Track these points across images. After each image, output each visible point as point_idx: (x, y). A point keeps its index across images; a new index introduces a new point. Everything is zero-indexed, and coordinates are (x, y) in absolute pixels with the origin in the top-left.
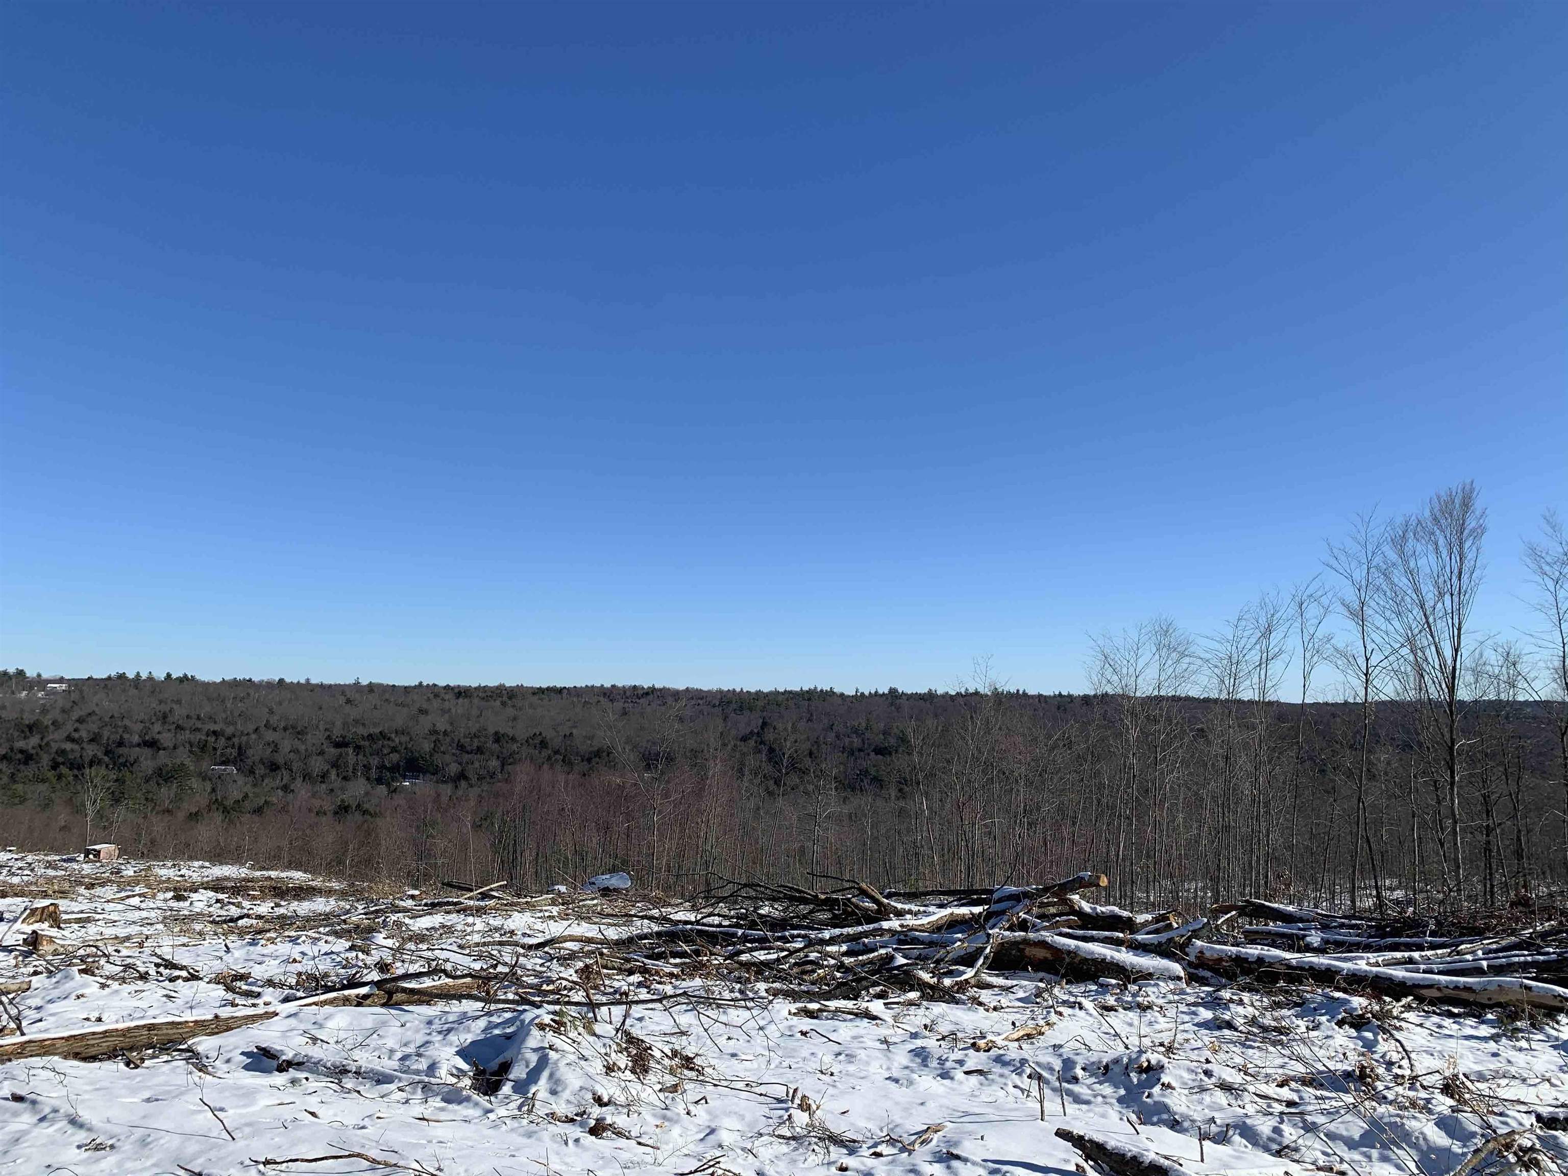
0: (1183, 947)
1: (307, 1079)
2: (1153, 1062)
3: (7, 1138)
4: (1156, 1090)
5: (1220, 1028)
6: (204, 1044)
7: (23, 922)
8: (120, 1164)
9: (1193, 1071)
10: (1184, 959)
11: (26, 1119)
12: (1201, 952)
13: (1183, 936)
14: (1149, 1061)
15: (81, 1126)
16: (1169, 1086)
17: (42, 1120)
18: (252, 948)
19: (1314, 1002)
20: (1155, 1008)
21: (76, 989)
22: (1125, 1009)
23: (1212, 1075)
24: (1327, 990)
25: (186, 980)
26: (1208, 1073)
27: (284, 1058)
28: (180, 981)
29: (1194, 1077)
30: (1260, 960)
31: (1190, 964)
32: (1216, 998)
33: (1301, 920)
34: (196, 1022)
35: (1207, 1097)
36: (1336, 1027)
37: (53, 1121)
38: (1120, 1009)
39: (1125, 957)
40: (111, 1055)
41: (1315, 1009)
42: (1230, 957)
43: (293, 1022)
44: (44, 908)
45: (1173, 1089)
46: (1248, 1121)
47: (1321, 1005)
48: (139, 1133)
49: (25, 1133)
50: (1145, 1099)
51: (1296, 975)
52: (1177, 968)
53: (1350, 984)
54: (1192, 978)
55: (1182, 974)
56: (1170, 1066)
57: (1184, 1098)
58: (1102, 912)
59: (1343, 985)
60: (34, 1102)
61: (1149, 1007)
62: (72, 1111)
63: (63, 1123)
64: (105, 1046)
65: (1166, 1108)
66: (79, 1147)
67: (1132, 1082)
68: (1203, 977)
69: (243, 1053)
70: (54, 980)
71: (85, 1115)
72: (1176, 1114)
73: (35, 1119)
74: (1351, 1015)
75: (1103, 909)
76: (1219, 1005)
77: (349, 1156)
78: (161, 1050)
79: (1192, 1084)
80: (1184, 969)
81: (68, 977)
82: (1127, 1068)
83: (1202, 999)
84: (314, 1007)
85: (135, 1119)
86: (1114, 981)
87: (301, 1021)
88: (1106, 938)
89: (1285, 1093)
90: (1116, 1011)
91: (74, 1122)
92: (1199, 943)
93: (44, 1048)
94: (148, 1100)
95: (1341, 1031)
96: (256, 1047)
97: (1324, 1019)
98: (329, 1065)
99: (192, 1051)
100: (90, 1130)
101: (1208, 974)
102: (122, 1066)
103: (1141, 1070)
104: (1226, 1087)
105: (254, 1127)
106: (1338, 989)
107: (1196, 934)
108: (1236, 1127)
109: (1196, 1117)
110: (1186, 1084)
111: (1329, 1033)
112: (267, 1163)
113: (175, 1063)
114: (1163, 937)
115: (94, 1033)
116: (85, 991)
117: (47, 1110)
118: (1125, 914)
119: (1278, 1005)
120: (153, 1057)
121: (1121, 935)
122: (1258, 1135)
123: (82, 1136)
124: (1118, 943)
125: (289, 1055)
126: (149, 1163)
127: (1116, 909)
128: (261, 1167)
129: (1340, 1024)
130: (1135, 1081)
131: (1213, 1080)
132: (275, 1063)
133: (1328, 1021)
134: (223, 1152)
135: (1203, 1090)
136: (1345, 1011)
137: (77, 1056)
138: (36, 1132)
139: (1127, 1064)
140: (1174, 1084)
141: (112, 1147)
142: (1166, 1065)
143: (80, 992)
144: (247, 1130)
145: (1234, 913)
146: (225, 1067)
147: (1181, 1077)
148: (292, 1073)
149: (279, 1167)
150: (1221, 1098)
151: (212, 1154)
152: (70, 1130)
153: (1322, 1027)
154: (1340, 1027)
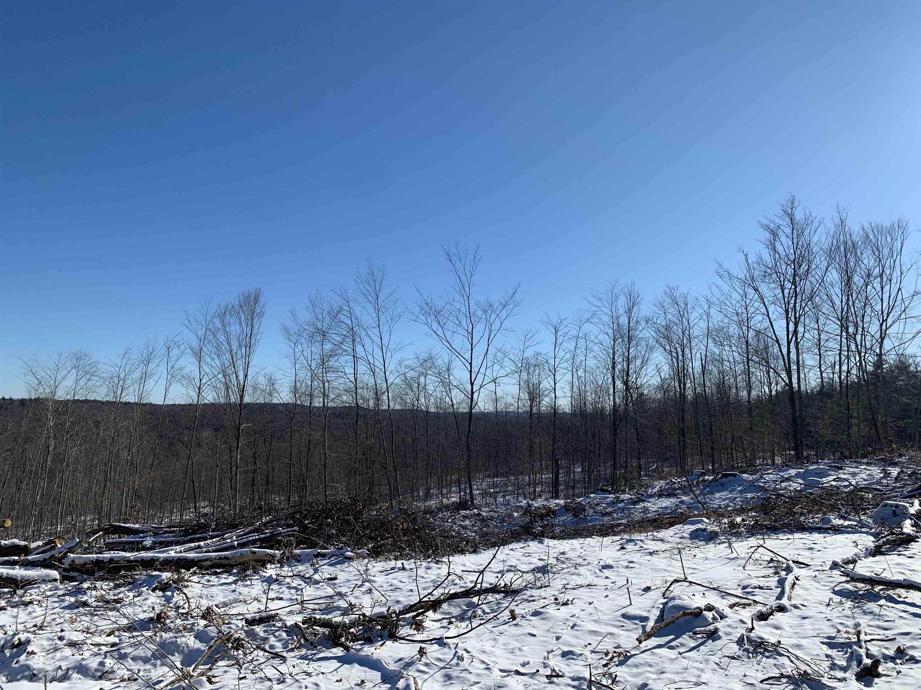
0: (60, 560)
2: (23, 639)
4: (23, 657)
5: (77, 607)
9: (51, 639)
10: (60, 567)
12: (73, 561)
13: (61, 553)
14: (19, 639)
16: (33, 653)
19: (140, 580)
20: (35, 603)
23: (64, 639)
24: (150, 571)
26: (61, 638)
29: (51, 642)
30: (111, 560)
31: (65, 570)
32: (79, 589)
33: (142, 532)
35: (58, 655)
36: (151, 593)
39: (18, 572)
41: (140, 584)
42: (92, 561)
45: (35, 654)
46: (84, 663)
47: (144, 581)
50: (13, 665)
51: (131, 565)
52: (55, 574)
53: (162, 566)
54: (65, 578)
55: (58, 577)
56: (35, 640)
57: (42, 659)
58: (5, 544)
59: (159, 567)
61: (31, 603)
65: (28, 667)
67: (5, 656)
68: (73, 577)
72: (34, 670)
74: (160, 583)
75: (6, 542)
76: (80, 592)
79: (48, 648)
80: (60, 573)
82: (2, 648)
83: (69, 590)
86: (6, 590)
88: (6, 561)
89: (112, 639)
90: (5, 609)
92: (72, 555)
95: (154, 594)
97: (144, 589)
101: (75, 574)
103: (13, 646)
104: (72, 644)
106: (155, 570)
107: (71, 550)
108: (74, 668)
109: (49, 668)
110: (45, 648)
111: (146, 597)
114: (47, 555)
118: (23, 543)
119: (117, 586)
121: (17, 558)
122: (89, 669)
124: (13, 563)
127: (16, 541)
129: (153, 590)
130: (8, 654)
131: (64, 642)
133: (147, 590)
135: (56, 649)
136: (157, 582)
139: (3, 645)
140: (36, 651)
142: (32, 639)
145: (101, 533)
147: (42, 645)
150: (68, 651)
153: (143, 594)
154: (154, 592)
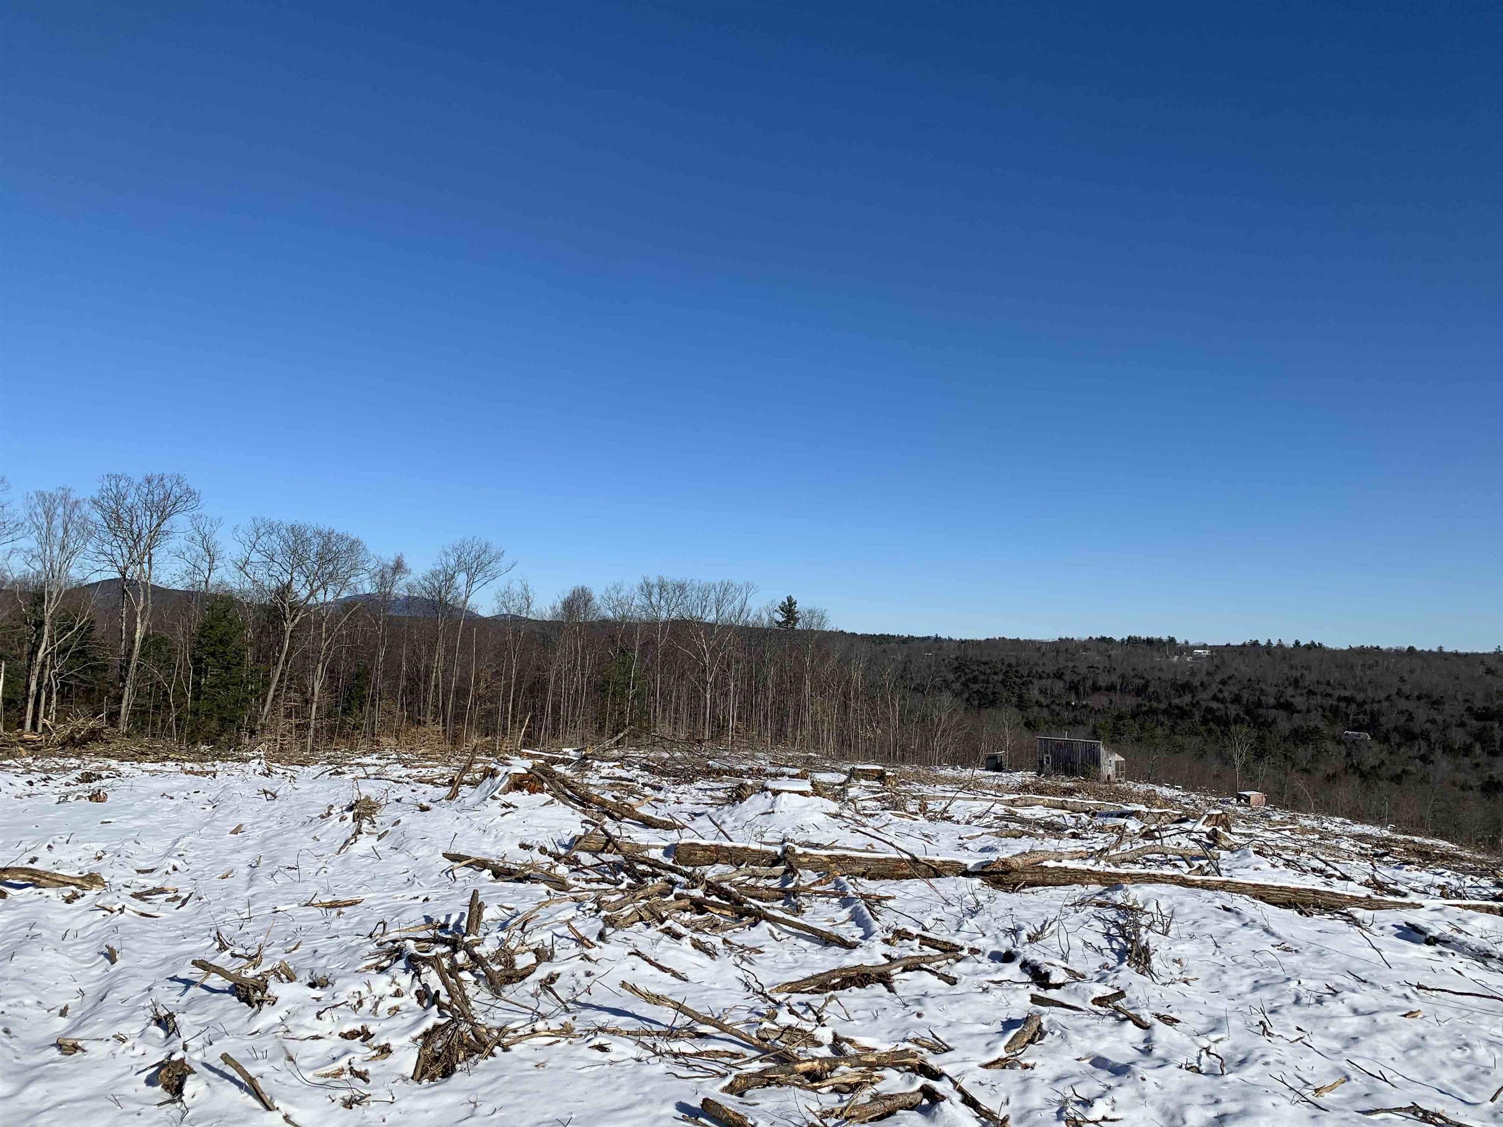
1: (1453, 954)
3: (1223, 930)
6: (1360, 913)
7: (1203, 824)
8: (1304, 962)
11: (1233, 923)
15: (1273, 934)
17: (1245, 925)
18: (1397, 871)
21: (1252, 864)
25: (1339, 878)
27: (1431, 934)
28: (1334, 878)
34: (1352, 896)
37: (1252, 928)
40: (1287, 905)
43: (1437, 915)
44: (1218, 815)
48: (1314, 948)
49: (1235, 930)
60: (1238, 913)
62: (1266, 923)
63: (1260, 930)
64: (1283, 897)
66: (1273, 946)
69: (1394, 926)
70: (1236, 855)
71: (1275, 928)
73: (1240, 924)
77: (1492, 997)
78: (1326, 910)
81: (1246, 855)
84: (1457, 908)
85: (1311, 939)
87: (1446, 916)
91: (1266, 930)
93: (1239, 889)
94: (1320, 931)
96: (1406, 923)
98: (1473, 947)
99: (1351, 916)
100: (1279, 938)
102: (1296, 912)
105: (1408, 967)
112: (1419, 987)
113: (1337, 921)
115: (1273, 886)
116: (1260, 866)
117: (1247, 920)
120: (1320, 914)
123: (1274, 941)
125: (1435, 933)
126: (1325, 966)
128: (1415, 989)
132: (1423, 937)
134: (1382, 973)
137: (1262, 898)
138: (1242, 931)
141: (1296, 951)
143: (1257, 866)
144: (1401, 966)
146: (1378, 932)
148: (1439, 947)
149: (1429, 992)
151: (1373, 972)
152: (1265, 935)
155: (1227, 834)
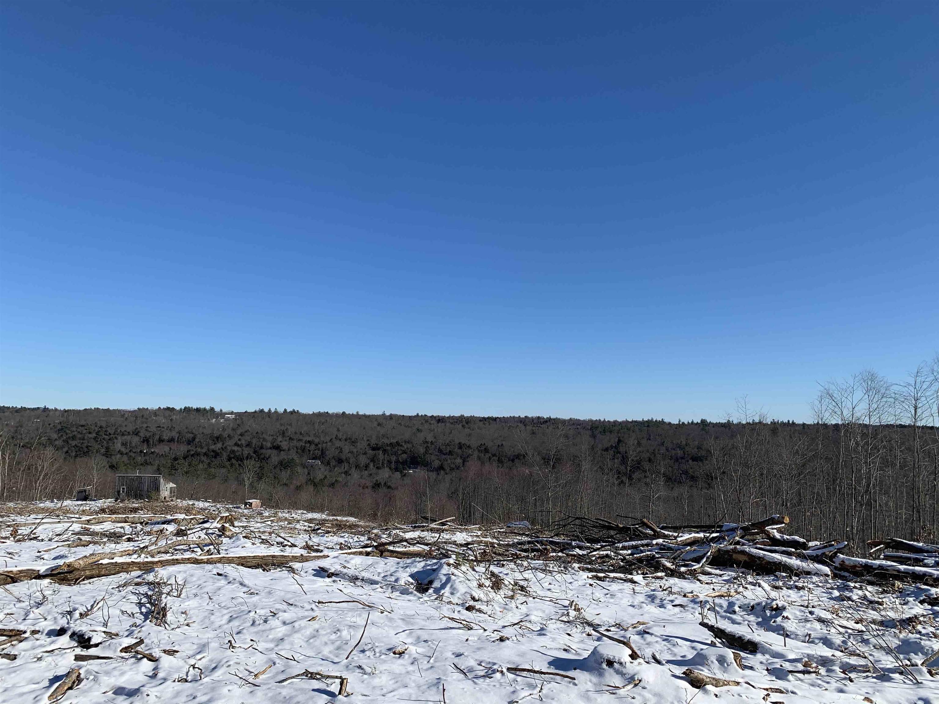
0: (831, 558)
1: (340, 581)
2: (780, 605)
3: (216, 588)
4: (779, 619)
5: (843, 600)
6: (297, 565)
7: (217, 523)
8: (260, 600)
9: (803, 611)
10: (832, 565)
11: (222, 582)
12: (843, 561)
13: (831, 551)
14: (777, 605)
15: (245, 586)
16: (787, 618)
17: (229, 583)
18: (322, 538)
19: (909, 591)
20: (806, 589)
21: (241, 544)
22: (787, 588)
23: (813, 614)
24: (918, 584)
25: (290, 546)
26: (811, 613)
27: (330, 571)
28: (287, 547)
29: (803, 614)
30: (881, 567)
31: (836, 568)
32: (846, 585)
33: (927, 552)
34: (293, 556)
35: (808, 625)
36: (919, 604)
37: (234, 584)
38: (784, 588)
39: (794, 562)
40: (256, 567)
41: (908, 594)
42: (861, 565)
43: (335, 560)
44: (226, 517)
45: (790, 619)
46: (829, 637)
47: (913, 592)
48: (267, 590)
49: (223, 586)
50: (771, 623)
51: (901, 576)
52: (826, 570)
53: (935, 582)
54: (835, 576)
55: (829, 573)
56: (789, 608)
57: (794, 624)
58: (787, 539)
59: (931, 582)
60: (226, 576)
61: (803, 588)
62: (241, 580)
63: (237, 585)
64: (254, 562)
65: (783, 629)
66: (244, 593)
67: (766, 615)
68: (844, 576)
69: (313, 570)
70: (232, 540)
71: (246, 582)
72: (787, 631)
73: (226, 582)
74: (929, 598)
75: (788, 537)
76: (847, 589)
77: (354, 601)
78: (278, 566)
79: (800, 617)
80: (831, 570)
81: (238, 539)
82: (764, 608)
83: (838, 586)
84: (346, 555)
85: (266, 585)
86: (784, 574)
87: (339, 560)
88: (784, 551)
89: (859, 627)
90: (782, 589)
91: (242, 584)
92: (841, 556)
93: (230, 561)
94: (272, 580)
95: (922, 607)
96: (319, 567)
97: (911, 599)
98: (350, 575)
99: (291, 568)
100: (248, 587)
101: (846, 574)
102: (261, 570)
103: (772, 609)
104: (821, 620)
105: (315, 592)
106: (927, 585)
107: (840, 551)
108: (820, 639)
109: (799, 633)
110: (797, 617)
111: (912, 607)
112: (319, 602)
113: (283, 572)
114: (819, 552)
115: (250, 557)
116: (245, 545)
117: (231, 579)
118: (802, 540)
119: (884, 592)
120: (275, 569)
121: (793, 550)
122: (833, 644)
123: (245, 589)
124: (789, 554)
125: (332, 570)
126: (271, 600)
127: (797, 538)
128: (317, 604)
129: (922, 602)
130: (768, 615)
131: (814, 616)
132: (326, 574)
133: (914, 600)
134: (302, 598)
135: (807, 621)
136: (925, 596)
137: (242, 565)
138: (227, 587)
139: (765, 606)
140: (790, 617)
141: (257, 593)
142: (787, 607)
143: (243, 545)
144: (312, 592)
145: (882, 546)
146: (305, 574)
147: (795, 614)
148: (334, 578)
149: (324, 605)
150: (818, 625)
151: (297, 599)
152: (240, 587)
153: (909, 604)
154: (922, 604)
155: (231, 528)
